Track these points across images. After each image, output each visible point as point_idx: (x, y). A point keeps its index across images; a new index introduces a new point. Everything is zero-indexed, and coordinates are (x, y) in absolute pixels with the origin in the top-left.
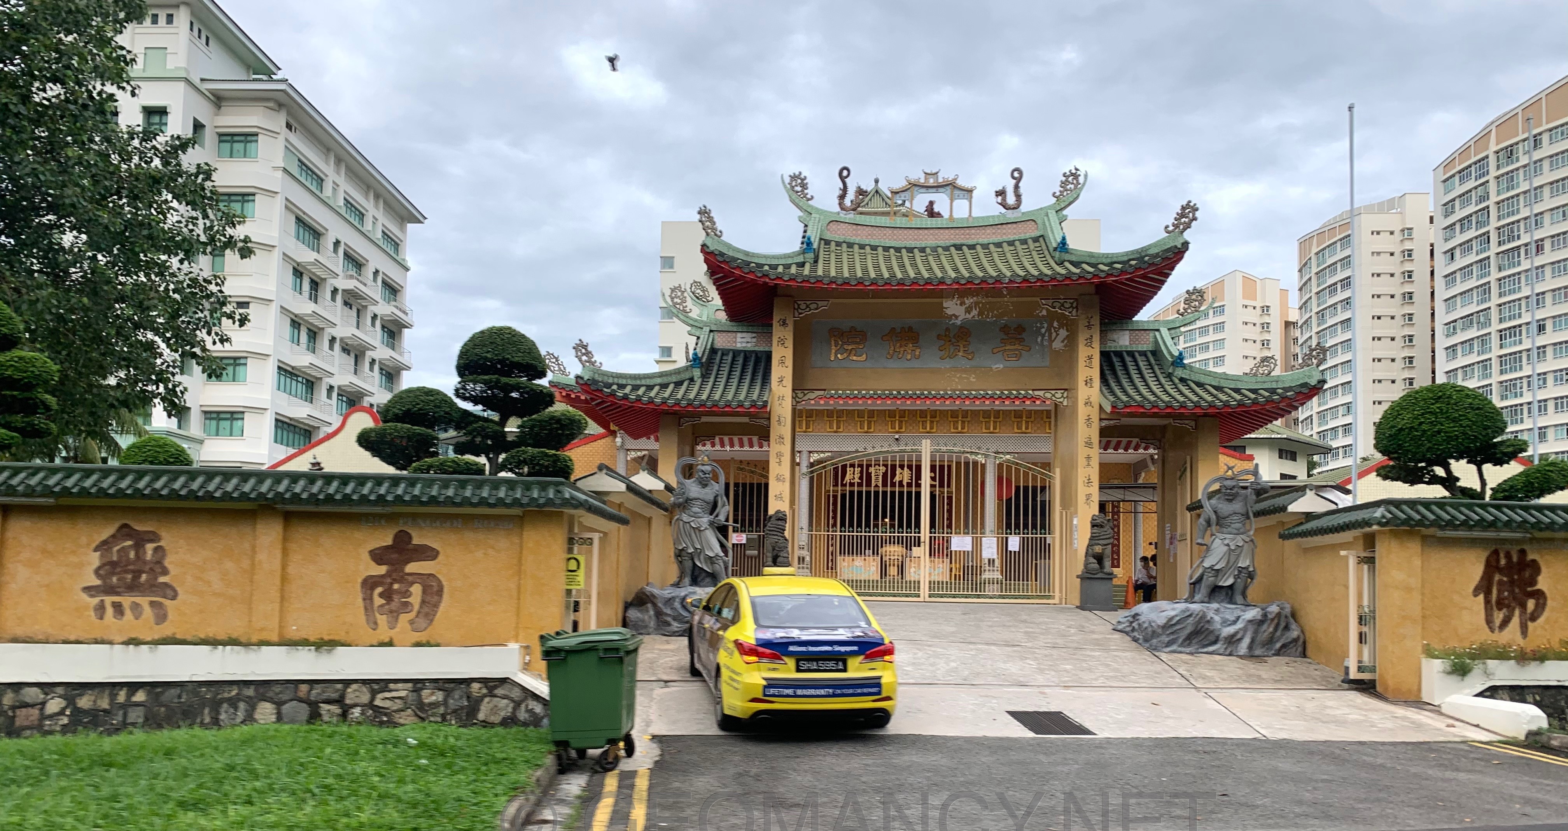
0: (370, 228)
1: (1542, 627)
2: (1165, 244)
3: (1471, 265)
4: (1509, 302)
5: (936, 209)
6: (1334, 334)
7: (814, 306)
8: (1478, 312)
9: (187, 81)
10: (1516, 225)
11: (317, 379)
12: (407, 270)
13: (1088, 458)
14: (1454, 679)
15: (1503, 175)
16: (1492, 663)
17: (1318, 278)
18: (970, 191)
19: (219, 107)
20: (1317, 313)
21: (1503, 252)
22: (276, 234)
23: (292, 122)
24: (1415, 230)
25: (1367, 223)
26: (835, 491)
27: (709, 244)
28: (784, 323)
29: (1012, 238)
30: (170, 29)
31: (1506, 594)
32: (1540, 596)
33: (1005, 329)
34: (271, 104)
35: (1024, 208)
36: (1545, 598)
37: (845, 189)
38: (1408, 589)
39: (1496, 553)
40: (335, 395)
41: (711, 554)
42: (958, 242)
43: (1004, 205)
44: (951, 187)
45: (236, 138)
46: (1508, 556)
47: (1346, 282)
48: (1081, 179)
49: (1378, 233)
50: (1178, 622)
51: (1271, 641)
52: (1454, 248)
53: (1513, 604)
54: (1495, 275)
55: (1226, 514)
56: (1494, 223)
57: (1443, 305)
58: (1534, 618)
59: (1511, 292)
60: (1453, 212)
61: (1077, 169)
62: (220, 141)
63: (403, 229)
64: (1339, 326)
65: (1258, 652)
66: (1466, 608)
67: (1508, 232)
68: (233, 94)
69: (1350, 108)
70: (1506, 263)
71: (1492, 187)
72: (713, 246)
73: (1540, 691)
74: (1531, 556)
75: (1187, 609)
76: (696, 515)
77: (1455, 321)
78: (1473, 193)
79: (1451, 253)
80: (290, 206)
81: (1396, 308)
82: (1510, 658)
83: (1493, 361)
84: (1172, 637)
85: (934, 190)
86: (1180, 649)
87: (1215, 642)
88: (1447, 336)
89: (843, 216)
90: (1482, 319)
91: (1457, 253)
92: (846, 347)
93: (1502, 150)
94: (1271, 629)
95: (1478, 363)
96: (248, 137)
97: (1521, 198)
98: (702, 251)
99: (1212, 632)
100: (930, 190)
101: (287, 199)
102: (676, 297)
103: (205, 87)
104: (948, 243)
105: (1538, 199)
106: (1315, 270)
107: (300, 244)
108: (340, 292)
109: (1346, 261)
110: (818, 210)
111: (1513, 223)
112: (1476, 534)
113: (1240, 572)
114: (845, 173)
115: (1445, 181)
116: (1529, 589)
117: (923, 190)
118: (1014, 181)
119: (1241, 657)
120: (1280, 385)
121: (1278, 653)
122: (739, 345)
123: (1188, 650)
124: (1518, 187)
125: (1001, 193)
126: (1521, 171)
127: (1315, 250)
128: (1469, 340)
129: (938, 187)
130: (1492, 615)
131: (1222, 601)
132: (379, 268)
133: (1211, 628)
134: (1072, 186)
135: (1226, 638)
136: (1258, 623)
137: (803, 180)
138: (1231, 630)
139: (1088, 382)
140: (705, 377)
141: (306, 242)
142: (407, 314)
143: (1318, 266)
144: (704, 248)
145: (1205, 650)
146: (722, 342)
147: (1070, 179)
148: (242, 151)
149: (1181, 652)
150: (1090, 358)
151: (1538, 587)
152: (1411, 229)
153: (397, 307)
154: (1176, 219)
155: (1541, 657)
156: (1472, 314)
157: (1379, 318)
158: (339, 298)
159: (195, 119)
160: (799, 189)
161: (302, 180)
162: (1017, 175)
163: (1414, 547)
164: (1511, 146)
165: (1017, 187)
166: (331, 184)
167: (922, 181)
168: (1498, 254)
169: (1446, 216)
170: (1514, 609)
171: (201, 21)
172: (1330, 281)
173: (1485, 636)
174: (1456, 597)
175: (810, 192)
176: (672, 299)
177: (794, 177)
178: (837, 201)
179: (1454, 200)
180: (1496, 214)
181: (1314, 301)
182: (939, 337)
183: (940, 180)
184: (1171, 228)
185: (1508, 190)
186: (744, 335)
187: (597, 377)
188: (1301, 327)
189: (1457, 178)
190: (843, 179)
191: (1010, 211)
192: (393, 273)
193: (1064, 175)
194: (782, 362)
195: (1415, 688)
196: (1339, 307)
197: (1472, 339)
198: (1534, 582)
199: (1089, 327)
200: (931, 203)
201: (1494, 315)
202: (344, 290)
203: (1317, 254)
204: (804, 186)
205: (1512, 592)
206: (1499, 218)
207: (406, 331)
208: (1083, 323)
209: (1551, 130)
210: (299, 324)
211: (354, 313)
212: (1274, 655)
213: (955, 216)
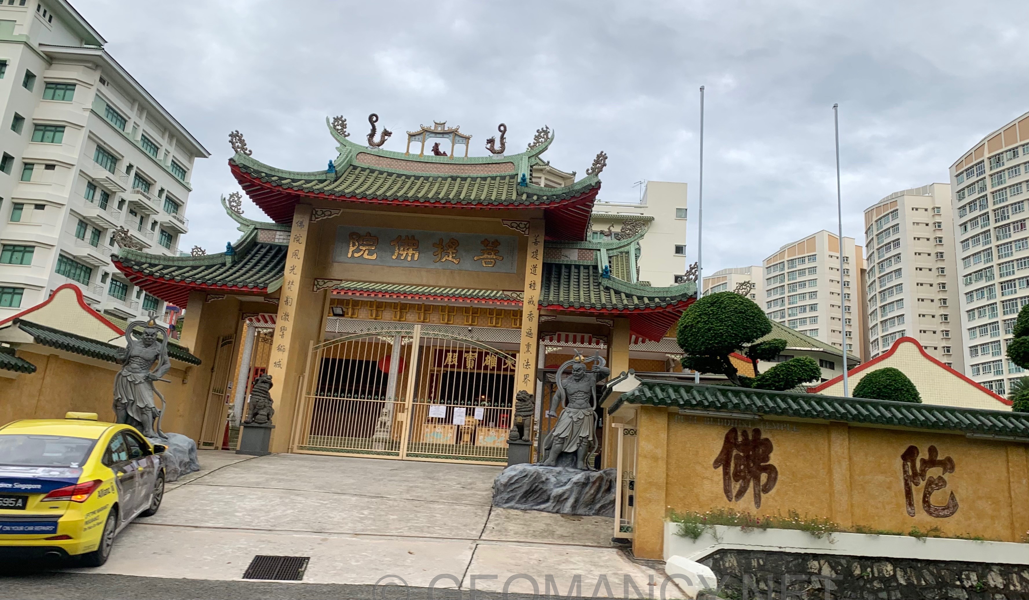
0: (162, 159)
1: (773, 498)
2: (584, 182)
3: (978, 235)
4: (1006, 263)
5: (441, 150)
6: (890, 280)
7: (329, 213)
8: (985, 269)
9: (26, 44)
10: (1006, 209)
11: (95, 266)
12: (190, 190)
13: (528, 345)
14: (687, 542)
15: (994, 174)
16: (720, 529)
17: (878, 239)
18: (468, 138)
19: (51, 64)
20: (878, 263)
21: (998, 227)
22: (76, 156)
23: (105, 77)
24: (942, 209)
25: (909, 202)
26: (439, 371)
27: (236, 159)
28: (301, 224)
29: (494, 174)
30: (22, 9)
31: (742, 467)
32: (771, 470)
33: (485, 242)
34: (90, 65)
35: (506, 153)
36: (776, 473)
37: (374, 130)
38: (655, 459)
39: (734, 431)
40: (109, 280)
41: (141, 405)
42: (455, 175)
43: (492, 150)
44: (454, 134)
45: (59, 86)
46: (745, 433)
47: (897, 242)
48: (550, 135)
49: (917, 209)
50: (516, 482)
51: (593, 501)
52: (966, 223)
53: (748, 477)
54: (994, 243)
55: (572, 391)
56: (991, 207)
57: (962, 262)
58: (766, 489)
59: (1007, 255)
60: (964, 198)
61: (547, 128)
62: (46, 88)
63: (191, 161)
64: (893, 274)
65: (580, 511)
66: (707, 478)
67: (1001, 213)
68: (61, 56)
69: (702, 89)
70: (1001, 234)
71: (988, 181)
72: (239, 161)
73: (764, 556)
74: (764, 436)
75: (524, 471)
76: (134, 371)
77: (970, 274)
78: (976, 185)
79: (964, 225)
80: (92, 137)
81: (931, 262)
82: (736, 525)
83: (998, 305)
84: (511, 495)
85: (441, 136)
86: (517, 505)
87: (547, 501)
88: (966, 285)
89: (370, 150)
90: (988, 274)
91: (969, 225)
92: (361, 247)
93: (993, 157)
94: (592, 491)
95: (988, 305)
96: (69, 87)
97: (1008, 190)
98: (230, 164)
99: (545, 491)
100: (438, 135)
101: (90, 132)
102: (234, 201)
103: (40, 49)
104: (447, 175)
105: (1019, 192)
106: (875, 233)
107: (98, 165)
108: (127, 203)
109: (896, 227)
110: (351, 144)
111: (1004, 207)
112: (712, 414)
113: (581, 441)
114: (374, 119)
115: (957, 176)
116: (762, 464)
117: (433, 135)
118: (501, 133)
119: (563, 515)
120: (669, 295)
121: (598, 513)
122: (277, 241)
123: (523, 507)
124: (1005, 183)
125: (491, 141)
126: (1006, 172)
127: (875, 219)
128: (981, 289)
129: (443, 134)
130: (729, 485)
131: (568, 466)
132: (164, 187)
133: (545, 488)
134: (543, 140)
135: (555, 497)
136: (584, 484)
137: (343, 121)
138: (560, 490)
139: (533, 285)
140: (234, 263)
141: (104, 164)
142: (184, 223)
143: (878, 230)
144: (232, 162)
145: (538, 507)
146: (263, 237)
147: (542, 134)
148: (62, 97)
149: (517, 509)
150: (535, 267)
151: (771, 462)
152: (939, 208)
153: (175, 217)
154: (593, 164)
155: (765, 525)
156: (981, 270)
157: (921, 269)
158: (125, 207)
159: (28, 71)
160: (339, 127)
161: (108, 121)
162: (503, 129)
163: (661, 422)
164: (999, 154)
165: (502, 138)
166: (132, 124)
167: (433, 128)
168: (995, 228)
169: (960, 200)
170: (749, 481)
171: (47, 5)
172: (886, 242)
173: (723, 504)
174: (699, 468)
175: (347, 130)
176: (230, 202)
177: (336, 119)
178: (366, 138)
179: (963, 189)
180: (992, 201)
181: (876, 254)
182: (434, 245)
183: (446, 129)
184: (590, 171)
185: (999, 185)
186: (282, 233)
187: (130, 256)
188: (869, 273)
189: (965, 174)
190: (372, 123)
191: (496, 155)
192: (177, 192)
193: (538, 131)
194: (295, 255)
195: (658, 548)
196: (893, 259)
197: (983, 288)
198: (767, 459)
199: (536, 243)
200: (437, 145)
201: (996, 271)
202: (130, 202)
203: (876, 221)
204: (344, 126)
205: (747, 466)
206: (994, 204)
207: (181, 235)
208: (531, 240)
209: (1023, 145)
210: (87, 225)
211: (138, 219)
212: (594, 514)
213: (455, 155)
